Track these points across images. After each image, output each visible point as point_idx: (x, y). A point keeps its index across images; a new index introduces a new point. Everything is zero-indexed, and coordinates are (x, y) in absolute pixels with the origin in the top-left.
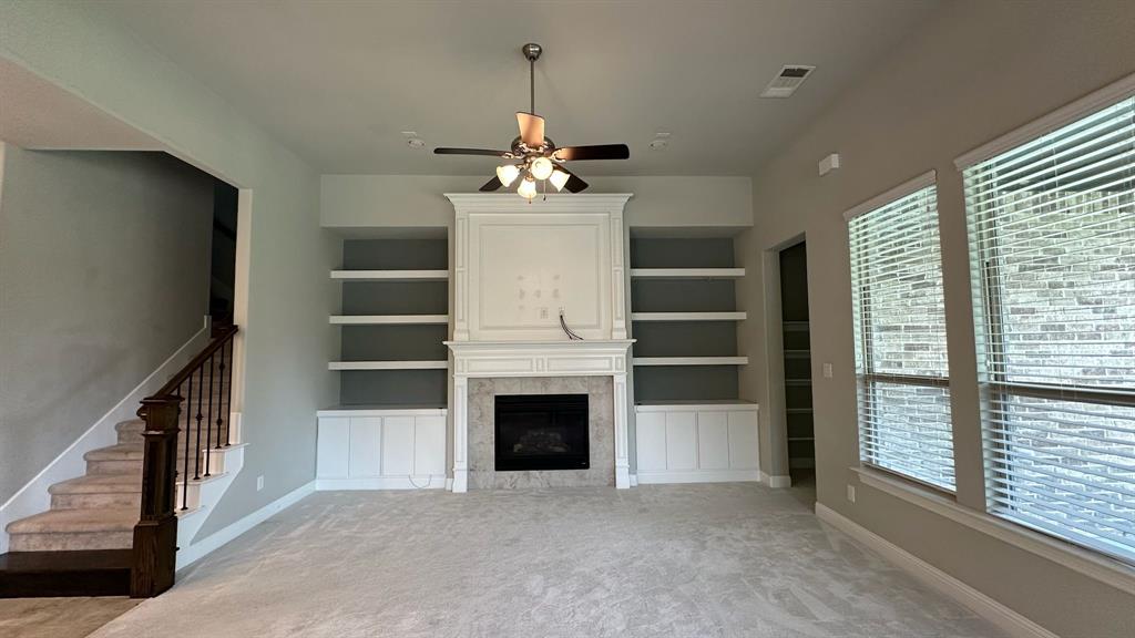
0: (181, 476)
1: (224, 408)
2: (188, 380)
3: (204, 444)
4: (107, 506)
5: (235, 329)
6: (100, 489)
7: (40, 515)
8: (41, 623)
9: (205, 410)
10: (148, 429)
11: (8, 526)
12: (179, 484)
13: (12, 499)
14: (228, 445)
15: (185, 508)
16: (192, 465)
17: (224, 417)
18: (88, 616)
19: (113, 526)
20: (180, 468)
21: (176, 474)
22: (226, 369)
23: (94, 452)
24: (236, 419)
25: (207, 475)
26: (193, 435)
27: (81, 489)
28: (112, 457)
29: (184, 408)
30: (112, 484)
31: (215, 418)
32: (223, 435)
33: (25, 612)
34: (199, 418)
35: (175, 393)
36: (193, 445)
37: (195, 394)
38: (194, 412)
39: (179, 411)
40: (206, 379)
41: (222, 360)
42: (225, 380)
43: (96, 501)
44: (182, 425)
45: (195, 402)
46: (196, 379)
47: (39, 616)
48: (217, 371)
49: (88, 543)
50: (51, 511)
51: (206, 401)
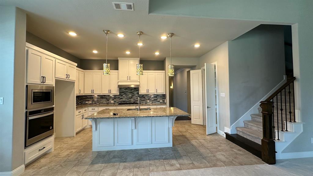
0: (276, 128)
1: (292, 108)
2: (276, 97)
3: (284, 119)
4: (256, 130)
5: (295, 78)
6: (254, 125)
7: (242, 127)
8: (241, 155)
9: (284, 108)
10: (263, 111)
11: (236, 128)
12: (276, 131)
13: (236, 122)
14: (295, 121)
15: (278, 139)
16: (280, 125)
17: (292, 111)
18: (251, 159)
19: (257, 137)
20: (276, 125)
21: (274, 127)
22: (291, 93)
23: (253, 115)
24: (297, 113)
25: (287, 130)
26: (280, 115)
27: (250, 124)
28: (257, 117)
29: (275, 106)
30: (257, 125)
31: (288, 111)
32: (292, 117)
33: (239, 150)
34: (282, 110)
35: (272, 100)
36: (280, 118)
37: (279, 101)
38: (279, 107)
39: (273, 107)
40: (283, 97)
41: (289, 90)
42: (292, 97)
43: (254, 128)
44: (275, 111)
45: (279, 104)
46: (279, 97)
47: (241, 153)
48: (287, 94)
49: (252, 139)
50: (244, 127)
51: (284, 104)
